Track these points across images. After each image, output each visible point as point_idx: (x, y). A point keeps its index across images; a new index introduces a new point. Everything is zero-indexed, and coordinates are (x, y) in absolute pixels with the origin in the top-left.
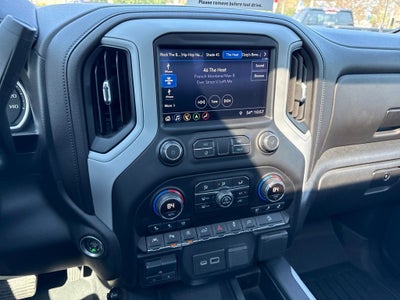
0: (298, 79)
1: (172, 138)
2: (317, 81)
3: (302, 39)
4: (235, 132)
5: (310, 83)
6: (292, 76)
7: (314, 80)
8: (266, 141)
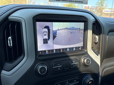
0: (95, 34)
1: (42, 62)
2: (101, 35)
3: (95, 19)
4: (72, 58)
5: (99, 36)
6: (93, 33)
7: (100, 34)
8: (85, 61)
